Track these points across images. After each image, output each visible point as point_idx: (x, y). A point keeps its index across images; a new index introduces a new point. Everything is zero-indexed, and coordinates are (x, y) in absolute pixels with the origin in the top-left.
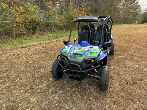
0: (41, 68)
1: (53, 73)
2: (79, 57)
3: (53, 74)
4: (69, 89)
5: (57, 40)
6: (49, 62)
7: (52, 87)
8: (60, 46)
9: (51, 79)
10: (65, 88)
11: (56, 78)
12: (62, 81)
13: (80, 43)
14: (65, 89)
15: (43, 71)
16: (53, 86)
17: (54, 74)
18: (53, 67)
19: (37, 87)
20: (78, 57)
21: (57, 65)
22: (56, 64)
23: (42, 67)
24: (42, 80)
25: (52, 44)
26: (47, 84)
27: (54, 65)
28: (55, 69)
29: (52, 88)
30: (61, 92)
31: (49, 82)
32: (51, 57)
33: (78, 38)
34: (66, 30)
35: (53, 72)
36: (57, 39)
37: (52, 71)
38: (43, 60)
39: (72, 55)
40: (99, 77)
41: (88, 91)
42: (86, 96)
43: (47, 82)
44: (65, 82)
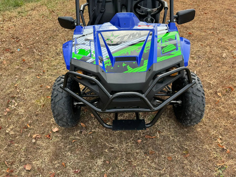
0: (14, 101)
2: (133, 67)
3: (58, 120)
4: (116, 146)
5: (19, 13)
6: (27, 78)
7: (69, 153)
8: (33, 26)
9: (56, 129)
10: (104, 146)
12: (86, 128)
13: (112, 21)
14: (106, 151)
15: (21, 111)
16: (71, 150)
18: (54, 104)
19: (28, 168)
20: (128, 67)
23: (13, 98)
24: (34, 141)
25: (11, 23)
26: (52, 148)
27: (58, 99)
29: (72, 159)
30: (100, 162)
31: (54, 139)
32: (24, 60)
33: (86, 3)
36: (19, 9)
37: (56, 115)
38: (7, 73)
39: (108, 63)
40: (178, 102)
41: (158, 136)
42: (163, 156)
43: (47, 141)
44: (95, 128)
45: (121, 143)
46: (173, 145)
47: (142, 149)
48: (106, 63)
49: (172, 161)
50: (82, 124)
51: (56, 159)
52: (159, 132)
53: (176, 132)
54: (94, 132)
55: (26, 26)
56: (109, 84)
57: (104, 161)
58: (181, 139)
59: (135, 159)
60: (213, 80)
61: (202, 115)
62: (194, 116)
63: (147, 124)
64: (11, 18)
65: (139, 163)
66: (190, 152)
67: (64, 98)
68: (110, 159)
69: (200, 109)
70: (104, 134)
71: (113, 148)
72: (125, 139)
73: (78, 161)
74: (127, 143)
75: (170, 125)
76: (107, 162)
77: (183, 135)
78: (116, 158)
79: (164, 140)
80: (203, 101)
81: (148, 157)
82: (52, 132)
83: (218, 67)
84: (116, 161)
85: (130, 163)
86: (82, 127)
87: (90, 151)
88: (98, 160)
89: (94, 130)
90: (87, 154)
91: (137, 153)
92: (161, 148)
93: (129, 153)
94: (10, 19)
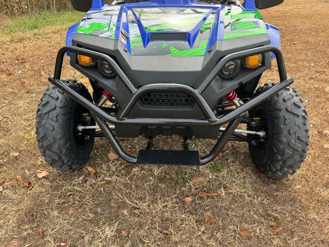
1: (49, 147)
3: (45, 150)
4: (144, 206)
5: (35, 35)
7: (55, 213)
8: (49, 49)
9: (44, 174)
10: (124, 205)
11: (66, 167)
12: (96, 175)
14: (125, 212)
16: (61, 208)
17: (55, 148)
18: (40, 116)
20: (172, 49)
21: (59, 103)
22: (53, 103)
25: (21, 45)
26: (27, 203)
27: (47, 109)
28: (56, 125)
30: (109, 232)
31: (36, 188)
32: (23, 83)
34: (59, 10)
35: (45, 143)
37: (41, 139)
39: (138, 42)
40: (258, 133)
41: (223, 194)
42: (231, 227)
43: (23, 191)
44: (110, 176)
45: (154, 201)
46: (250, 211)
47: (192, 214)
48: (133, 43)
49: (249, 238)
50: (90, 169)
51: (30, 222)
52: (225, 188)
53: (256, 190)
54: (109, 182)
55: (40, 48)
56: (135, 71)
57: (119, 231)
58: (265, 201)
59: (178, 229)
60: (315, 119)
61: (304, 151)
62: (289, 152)
63: (203, 158)
64: (23, 39)
65: (184, 237)
66: (283, 224)
67: (58, 109)
68: (130, 227)
69: (301, 138)
70: (125, 185)
71: (138, 209)
72: (163, 195)
73: (69, 227)
74: (164, 202)
75: (244, 178)
76: (124, 232)
77: (269, 195)
78: (141, 226)
79: (234, 200)
80: (305, 124)
81: (203, 229)
82: (36, 177)
83: (320, 103)
84: (141, 232)
85: (167, 236)
86: (89, 173)
87: (96, 213)
88: (107, 229)
89: (109, 179)
90: (88, 217)
91: (182, 220)
92: (228, 215)
93: (167, 219)
94: (21, 40)
